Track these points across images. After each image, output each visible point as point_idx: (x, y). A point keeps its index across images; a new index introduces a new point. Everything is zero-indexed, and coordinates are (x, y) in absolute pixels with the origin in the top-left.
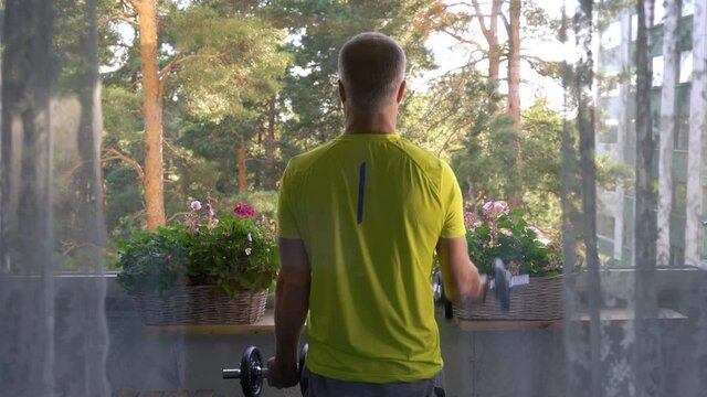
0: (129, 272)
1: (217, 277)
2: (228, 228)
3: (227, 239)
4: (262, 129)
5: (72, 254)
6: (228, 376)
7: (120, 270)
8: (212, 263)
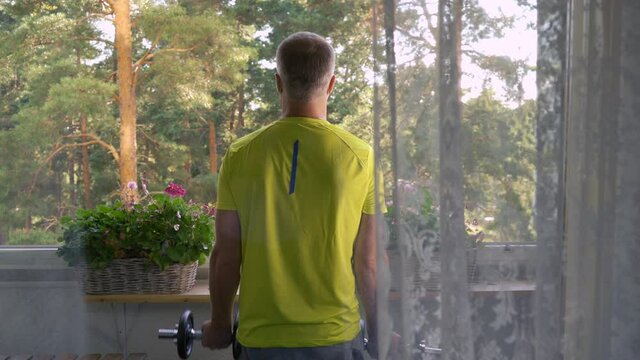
0: (68, 246)
1: (149, 251)
2: (159, 207)
3: (161, 216)
4: (233, 117)
5: (53, 229)
6: (163, 337)
7: (62, 244)
8: (144, 238)
